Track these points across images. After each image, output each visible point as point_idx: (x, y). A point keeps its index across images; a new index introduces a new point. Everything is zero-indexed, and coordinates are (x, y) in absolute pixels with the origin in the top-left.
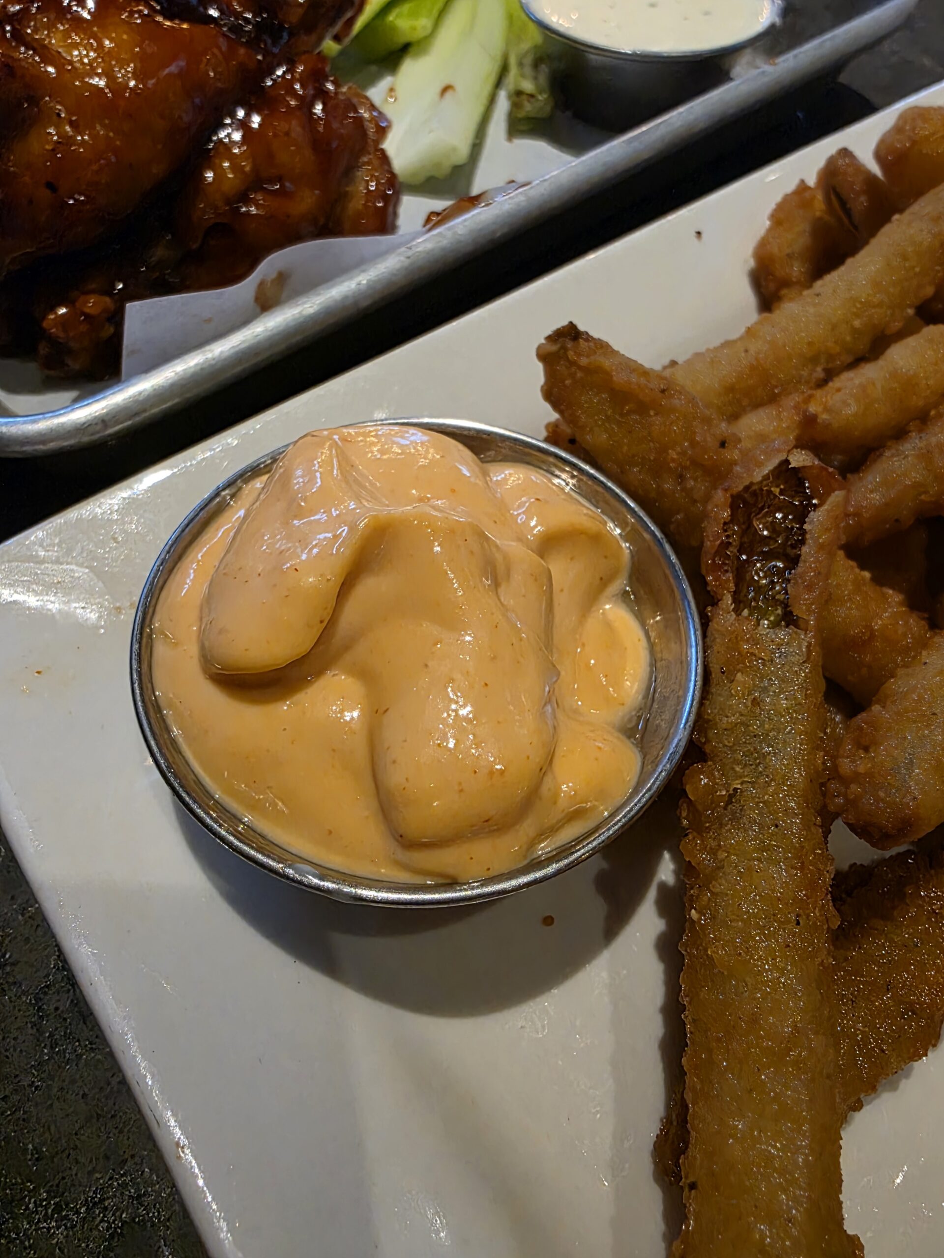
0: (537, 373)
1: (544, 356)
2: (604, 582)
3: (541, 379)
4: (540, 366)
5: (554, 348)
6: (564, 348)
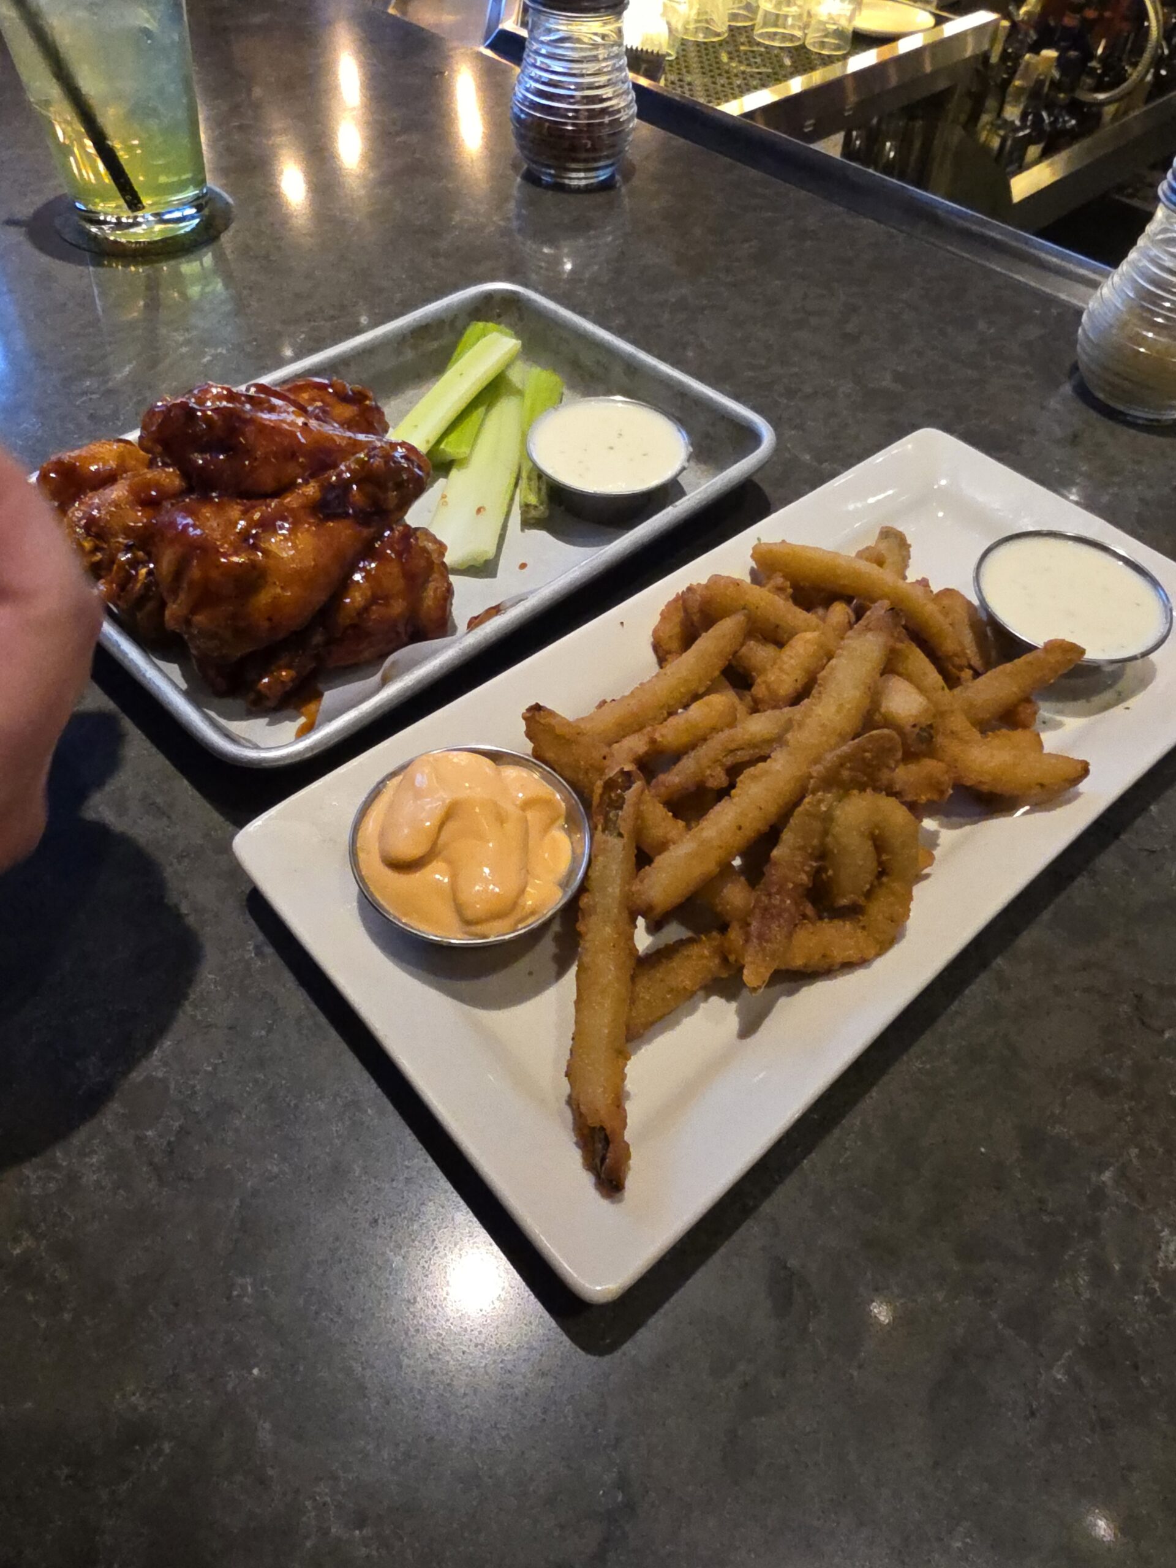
0: (522, 726)
1: (525, 718)
2: (553, 821)
3: (524, 728)
4: (524, 722)
5: (528, 715)
6: (534, 714)
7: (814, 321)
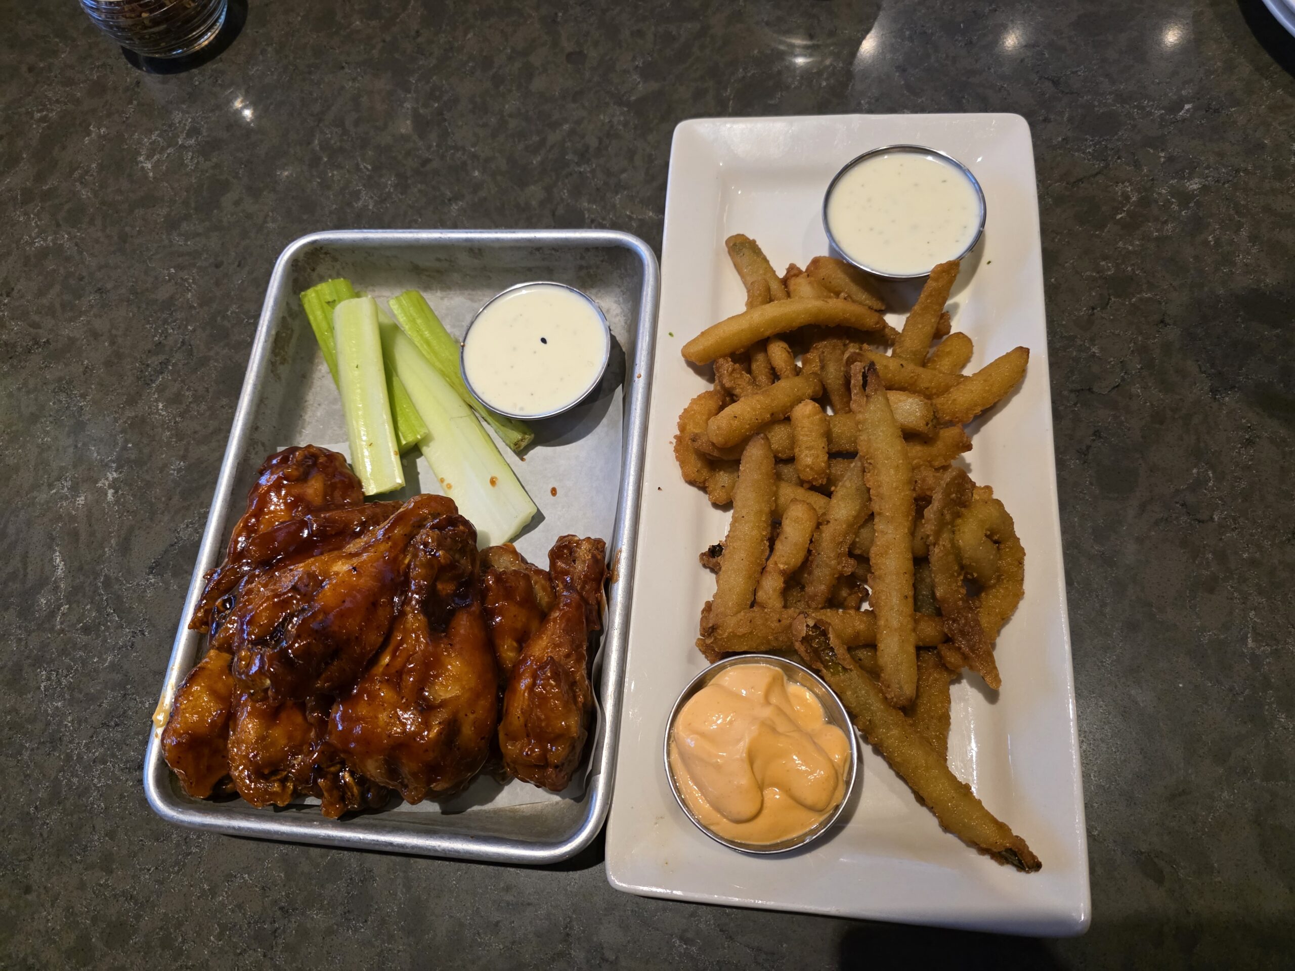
7: (536, 59)
